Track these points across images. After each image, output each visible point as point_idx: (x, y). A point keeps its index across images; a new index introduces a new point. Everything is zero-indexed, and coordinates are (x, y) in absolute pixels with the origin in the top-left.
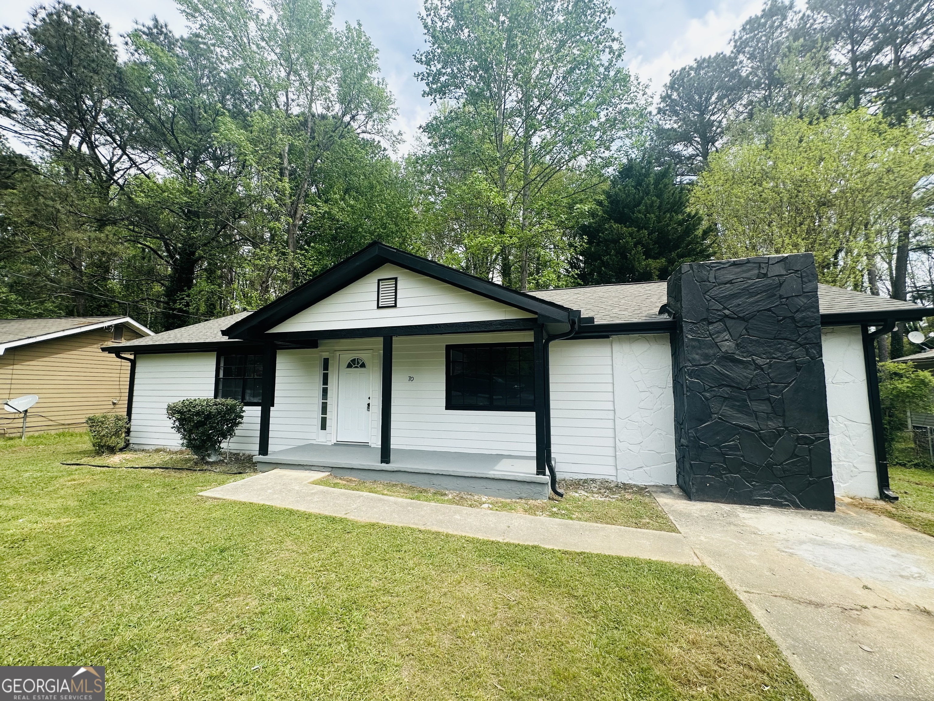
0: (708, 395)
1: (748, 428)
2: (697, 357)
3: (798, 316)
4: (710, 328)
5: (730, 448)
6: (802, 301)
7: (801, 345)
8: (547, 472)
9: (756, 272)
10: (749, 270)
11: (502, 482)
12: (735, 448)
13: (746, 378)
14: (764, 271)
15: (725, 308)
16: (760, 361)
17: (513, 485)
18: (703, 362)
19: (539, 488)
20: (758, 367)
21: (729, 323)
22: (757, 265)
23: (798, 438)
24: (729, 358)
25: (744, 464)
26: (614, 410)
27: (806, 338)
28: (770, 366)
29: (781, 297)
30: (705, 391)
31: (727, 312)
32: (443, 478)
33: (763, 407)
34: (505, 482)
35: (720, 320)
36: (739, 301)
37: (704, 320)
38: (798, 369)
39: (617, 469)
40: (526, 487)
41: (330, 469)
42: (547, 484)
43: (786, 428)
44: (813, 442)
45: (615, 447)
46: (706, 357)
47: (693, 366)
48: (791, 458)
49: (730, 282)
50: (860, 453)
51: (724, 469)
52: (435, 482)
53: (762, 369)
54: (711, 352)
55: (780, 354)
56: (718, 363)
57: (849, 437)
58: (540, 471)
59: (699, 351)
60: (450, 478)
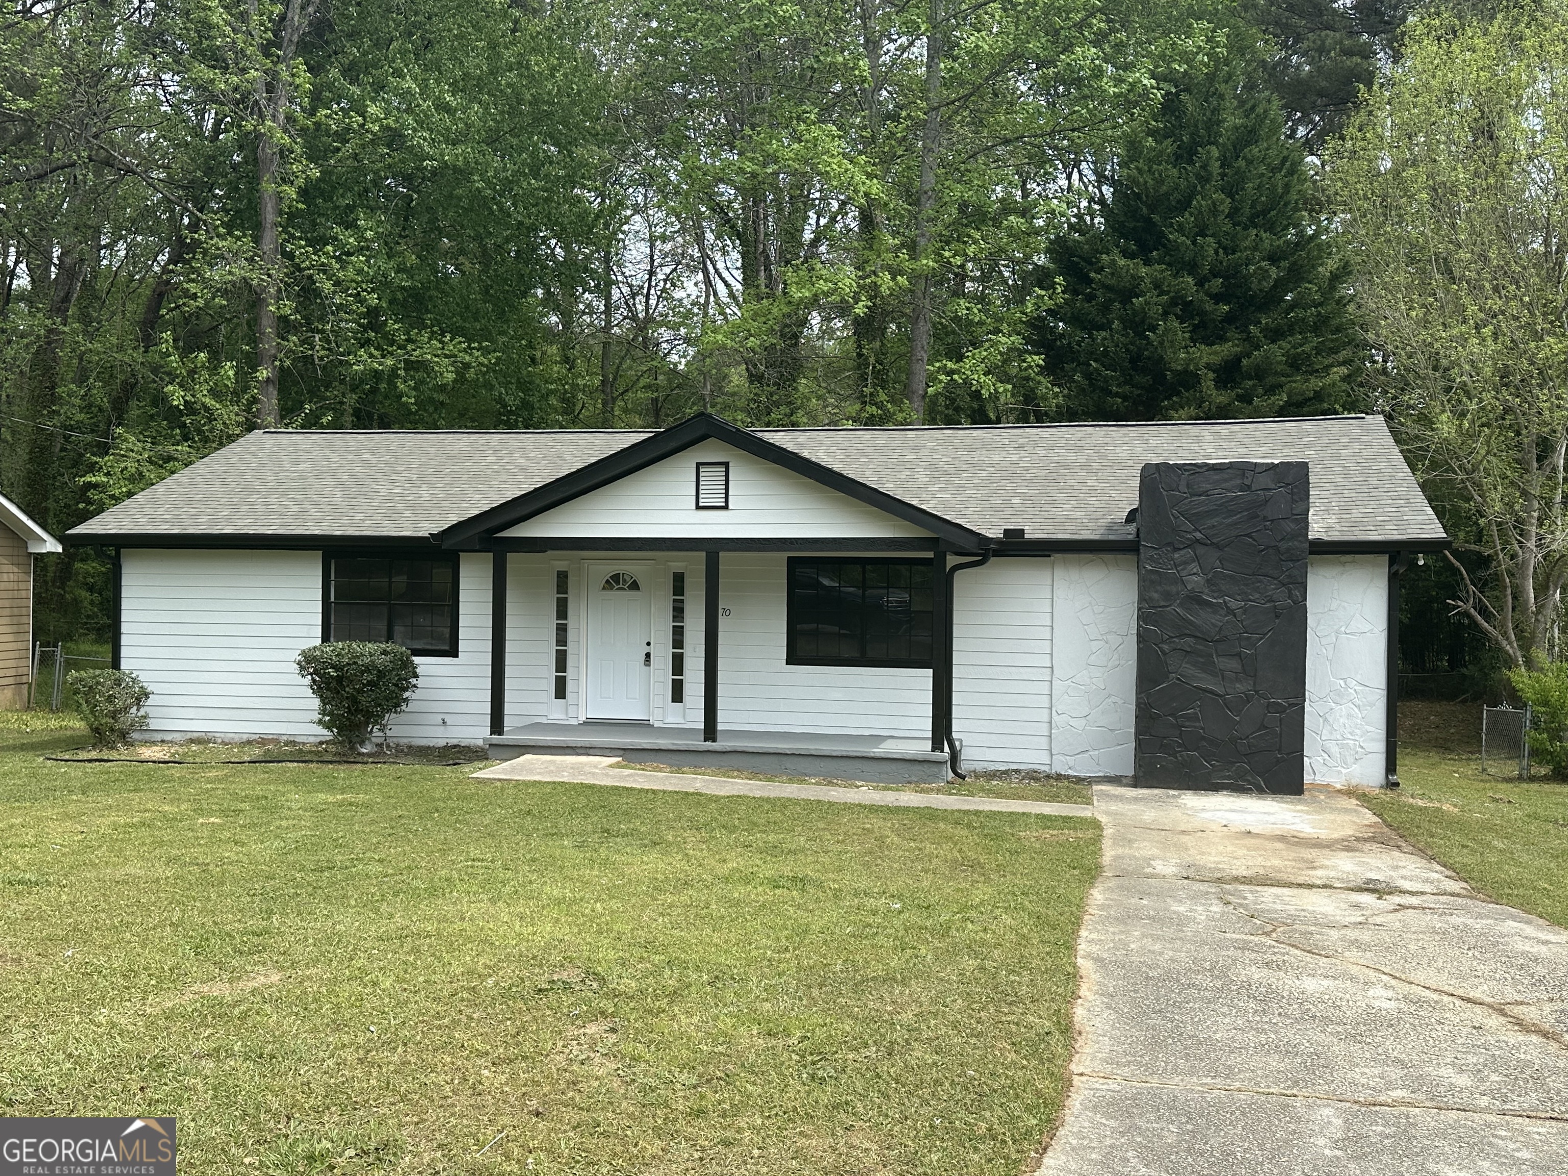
0: (1166, 647)
1: (1212, 692)
2: (1156, 596)
3: (1283, 546)
4: (1176, 556)
5: (1187, 717)
6: (1289, 526)
7: (1284, 585)
8: (946, 748)
9: (1239, 482)
10: (1231, 479)
11: (884, 763)
12: (1194, 718)
13: (1214, 625)
14: (1247, 482)
15: (1196, 530)
16: (1233, 604)
17: (900, 765)
18: (1162, 603)
19: (935, 769)
20: (1231, 612)
21: (1201, 550)
22: (1239, 472)
23: (1269, 704)
24: (1195, 600)
25: (1203, 738)
26: (1052, 668)
27: (1290, 576)
28: (1245, 611)
29: (1265, 519)
30: (1163, 642)
31: (1198, 535)
32: (801, 759)
33: (1233, 664)
34: (888, 763)
35: (1188, 546)
36: (1214, 521)
37: (1168, 544)
38: (1277, 617)
39: (1052, 755)
40: (918, 767)
41: (621, 753)
42: (946, 762)
43: (1257, 692)
44: (1285, 709)
45: (1050, 723)
46: (1167, 596)
47: (1150, 608)
48: (1259, 730)
49: (1205, 493)
50: (1370, 728)
51: (1180, 745)
52: (788, 766)
53: (1235, 616)
54: (1173, 589)
55: (1257, 596)
56: (1181, 605)
57: (1358, 707)
58: (937, 745)
59: (1159, 588)
60: (810, 759)
